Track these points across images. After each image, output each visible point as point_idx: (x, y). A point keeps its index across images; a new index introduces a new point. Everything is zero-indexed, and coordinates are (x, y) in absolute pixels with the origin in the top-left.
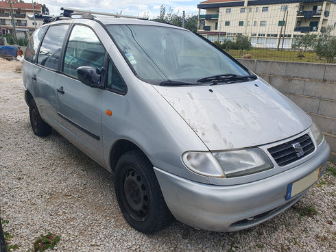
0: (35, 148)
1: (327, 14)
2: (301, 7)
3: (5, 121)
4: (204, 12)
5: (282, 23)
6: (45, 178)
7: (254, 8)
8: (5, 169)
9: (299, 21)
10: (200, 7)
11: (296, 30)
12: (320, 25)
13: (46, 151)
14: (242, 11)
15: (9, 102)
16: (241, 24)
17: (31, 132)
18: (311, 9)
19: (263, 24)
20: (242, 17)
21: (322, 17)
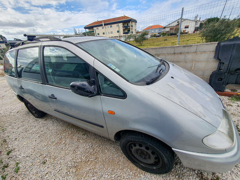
0: (42, 129)
1: (132, 26)
2: (123, 25)
3: (8, 113)
4: (87, 30)
5: (118, 32)
6: (63, 152)
7: (107, 26)
8: (28, 158)
9: (124, 30)
10: (85, 28)
11: (124, 33)
12: (131, 31)
13: (51, 128)
14: (103, 28)
15: (5, 97)
16: (104, 33)
17: (32, 116)
18: (127, 25)
19: (112, 33)
20: (104, 31)
21: (131, 27)
